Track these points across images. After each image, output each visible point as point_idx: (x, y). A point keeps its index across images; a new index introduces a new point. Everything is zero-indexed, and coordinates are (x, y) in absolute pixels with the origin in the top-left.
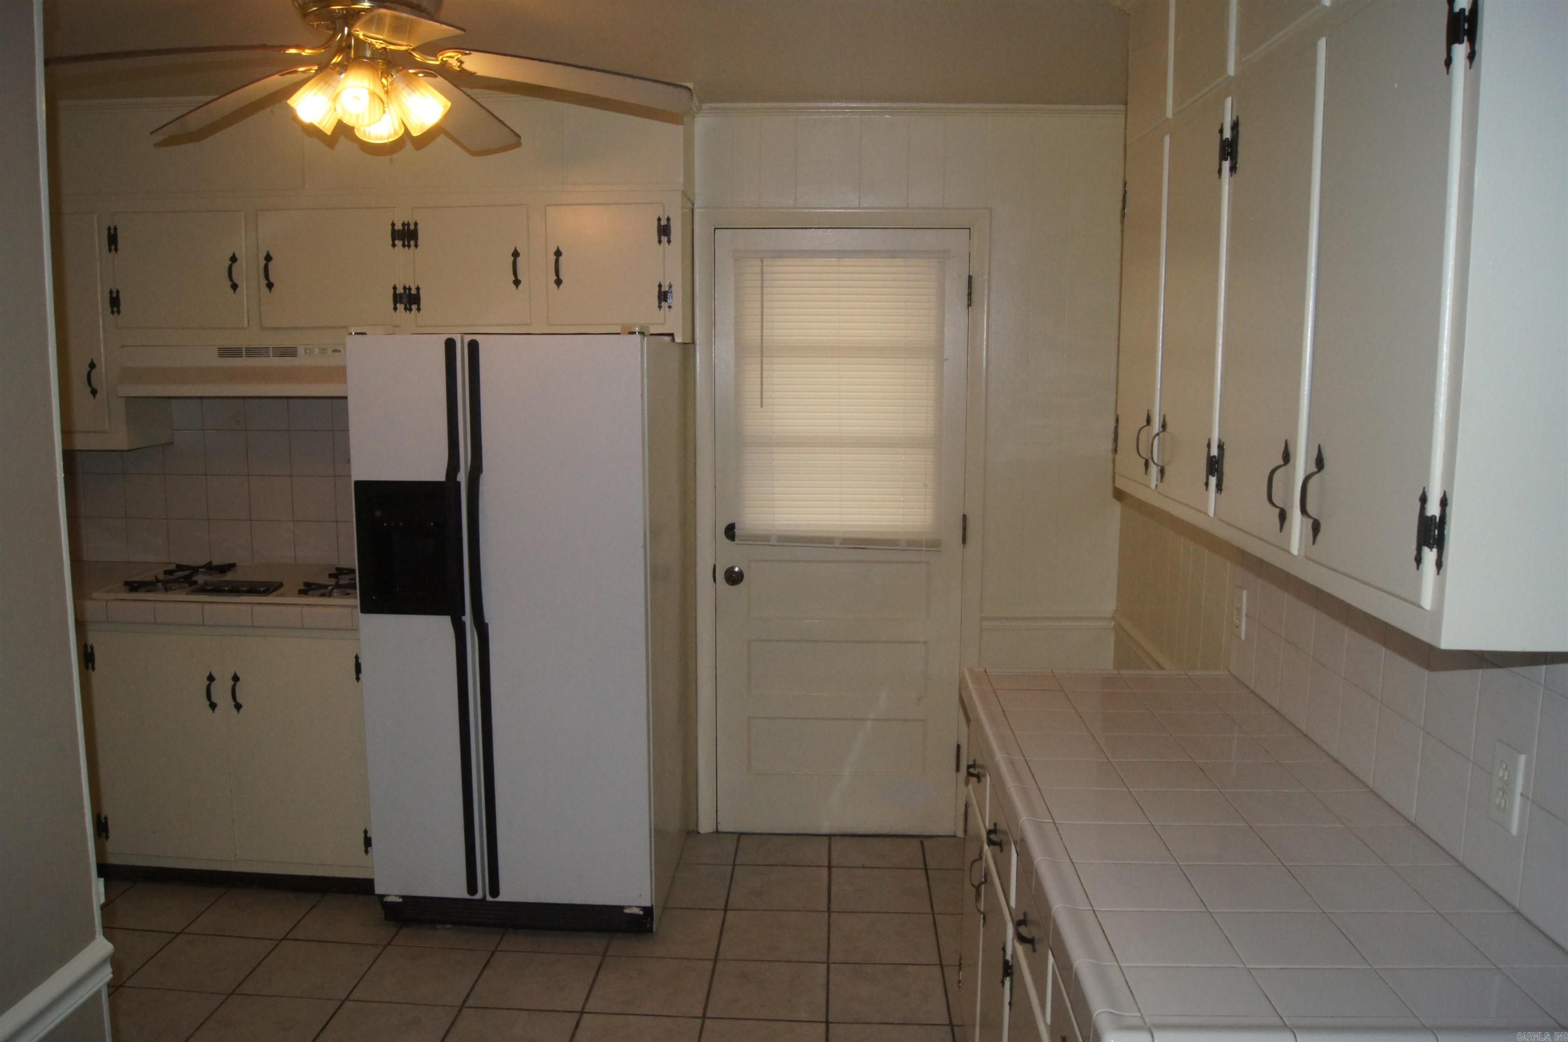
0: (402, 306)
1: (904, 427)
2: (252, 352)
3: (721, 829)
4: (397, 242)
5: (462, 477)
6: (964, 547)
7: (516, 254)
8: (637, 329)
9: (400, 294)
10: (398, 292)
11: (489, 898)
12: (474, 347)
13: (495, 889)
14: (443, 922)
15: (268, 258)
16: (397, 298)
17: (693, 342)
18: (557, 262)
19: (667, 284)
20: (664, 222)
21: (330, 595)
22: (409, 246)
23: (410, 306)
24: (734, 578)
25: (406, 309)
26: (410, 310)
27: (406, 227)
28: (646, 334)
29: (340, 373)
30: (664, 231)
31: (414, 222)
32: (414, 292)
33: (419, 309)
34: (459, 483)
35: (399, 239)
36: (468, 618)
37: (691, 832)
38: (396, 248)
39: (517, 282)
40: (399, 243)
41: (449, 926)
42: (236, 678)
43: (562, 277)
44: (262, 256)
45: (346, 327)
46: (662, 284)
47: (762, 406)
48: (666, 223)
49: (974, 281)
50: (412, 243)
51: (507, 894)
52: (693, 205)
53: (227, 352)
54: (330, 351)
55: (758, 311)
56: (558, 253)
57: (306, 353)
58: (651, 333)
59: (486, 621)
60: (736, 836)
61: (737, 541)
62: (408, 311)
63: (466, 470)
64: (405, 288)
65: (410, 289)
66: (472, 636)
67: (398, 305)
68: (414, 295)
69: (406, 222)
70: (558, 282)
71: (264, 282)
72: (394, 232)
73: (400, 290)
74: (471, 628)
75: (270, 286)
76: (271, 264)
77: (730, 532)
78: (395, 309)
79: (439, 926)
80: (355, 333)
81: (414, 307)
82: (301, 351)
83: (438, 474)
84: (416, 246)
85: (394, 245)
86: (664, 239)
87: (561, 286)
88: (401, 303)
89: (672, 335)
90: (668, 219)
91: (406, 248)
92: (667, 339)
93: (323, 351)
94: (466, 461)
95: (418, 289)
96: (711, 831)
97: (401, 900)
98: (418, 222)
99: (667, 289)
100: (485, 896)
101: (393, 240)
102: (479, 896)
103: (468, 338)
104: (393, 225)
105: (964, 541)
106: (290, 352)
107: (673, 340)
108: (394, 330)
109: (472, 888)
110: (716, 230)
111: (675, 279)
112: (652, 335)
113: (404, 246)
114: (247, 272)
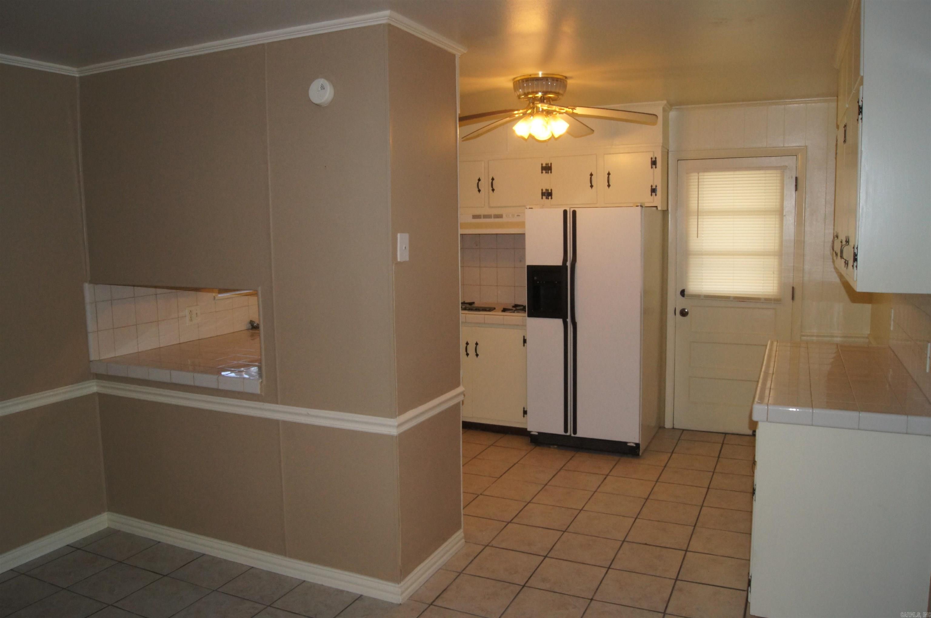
0: (545, 197)
1: (764, 246)
2: (486, 217)
3: (675, 427)
4: (543, 171)
5: (569, 264)
6: (793, 302)
7: (591, 175)
8: (639, 205)
9: (544, 193)
10: (543, 191)
11: (572, 435)
12: (574, 213)
13: (575, 432)
14: (553, 445)
15: (493, 179)
16: (543, 194)
17: (668, 210)
18: (608, 177)
19: (655, 185)
20: (654, 159)
21: (514, 312)
22: (548, 173)
23: (548, 197)
24: (684, 313)
25: (546, 198)
26: (548, 199)
27: (547, 165)
28: (643, 206)
29: (522, 224)
30: (654, 163)
31: (550, 163)
32: (550, 191)
33: (552, 198)
34: (567, 266)
35: (544, 170)
36: (569, 320)
37: (661, 427)
38: (543, 174)
39: (592, 186)
40: (544, 172)
41: (556, 447)
42: (477, 344)
43: (610, 184)
44: (491, 178)
45: (524, 206)
46: (653, 185)
47: (697, 237)
48: (655, 160)
49: (799, 181)
50: (549, 171)
51: (580, 434)
52: (668, 150)
53: (475, 217)
54: (516, 216)
55: (697, 196)
56: (609, 174)
57: (506, 216)
58: (646, 206)
59: (576, 321)
60: (682, 431)
61: (685, 297)
62: (547, 199)
63: (570, 261)
64: (546, 190)
65: (548, 190)
66: (570, 328)
67: (543, 197)
68: (550, 193)
69: (547, 163)
70: (609, 186)
71: (491, 189)
72: (542, 167)
73: (544, 191)
74: (570, 324)
75: (493, 190)
76: (494, 182)
77: (683, 293)
78: (542, 198)
79: (552, 446)
80: (529, 208)
81: (550, 197)
82: (504, 216)
83: (559, 263)
84: (551, 173)
85: (542, 173)
86: (654, 166)
87: (610, 187)
88: (544, 195)
89: (656, 207)
90: (656, 158)
91: (547, 174)
92: (655, 208)
93: (513, 216)
94: (570, 258)
95: (551, 190)
96: (670, 428)
97: (537, 434)
98: (552, 163)
99: (655, 187)
100: (571, 435)
101: (542, 170)
102: (568, 434)
103: (572, 209)
104: (542, 164)
105: (793, 298)
106: (500, 216)
107: (657, 209)
108: (543, 206)
109: (566, 430)
110: (679, 161)
111: (658, 183)
112: (646, 207)
113: (546, 173)
114: (485, 185)
